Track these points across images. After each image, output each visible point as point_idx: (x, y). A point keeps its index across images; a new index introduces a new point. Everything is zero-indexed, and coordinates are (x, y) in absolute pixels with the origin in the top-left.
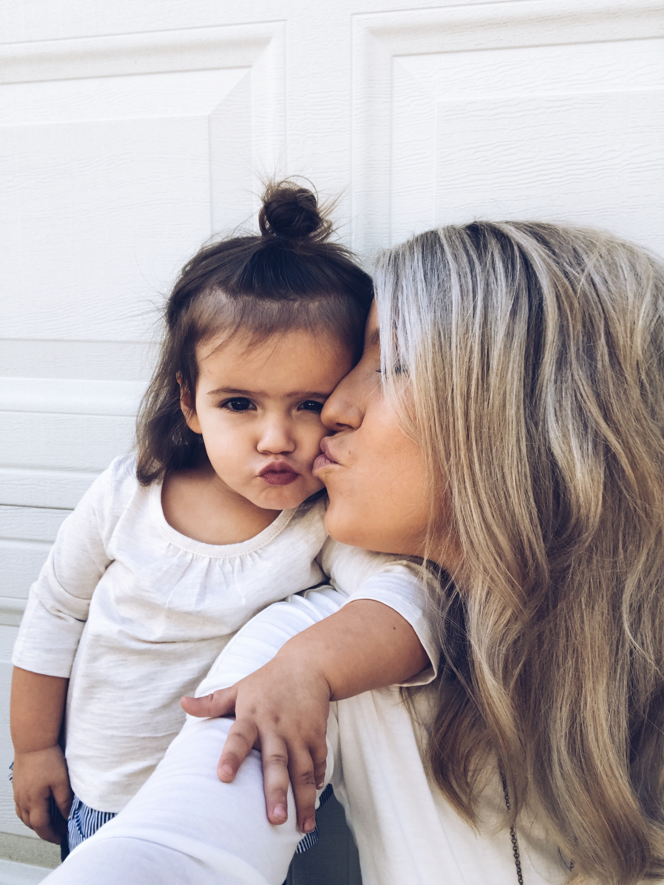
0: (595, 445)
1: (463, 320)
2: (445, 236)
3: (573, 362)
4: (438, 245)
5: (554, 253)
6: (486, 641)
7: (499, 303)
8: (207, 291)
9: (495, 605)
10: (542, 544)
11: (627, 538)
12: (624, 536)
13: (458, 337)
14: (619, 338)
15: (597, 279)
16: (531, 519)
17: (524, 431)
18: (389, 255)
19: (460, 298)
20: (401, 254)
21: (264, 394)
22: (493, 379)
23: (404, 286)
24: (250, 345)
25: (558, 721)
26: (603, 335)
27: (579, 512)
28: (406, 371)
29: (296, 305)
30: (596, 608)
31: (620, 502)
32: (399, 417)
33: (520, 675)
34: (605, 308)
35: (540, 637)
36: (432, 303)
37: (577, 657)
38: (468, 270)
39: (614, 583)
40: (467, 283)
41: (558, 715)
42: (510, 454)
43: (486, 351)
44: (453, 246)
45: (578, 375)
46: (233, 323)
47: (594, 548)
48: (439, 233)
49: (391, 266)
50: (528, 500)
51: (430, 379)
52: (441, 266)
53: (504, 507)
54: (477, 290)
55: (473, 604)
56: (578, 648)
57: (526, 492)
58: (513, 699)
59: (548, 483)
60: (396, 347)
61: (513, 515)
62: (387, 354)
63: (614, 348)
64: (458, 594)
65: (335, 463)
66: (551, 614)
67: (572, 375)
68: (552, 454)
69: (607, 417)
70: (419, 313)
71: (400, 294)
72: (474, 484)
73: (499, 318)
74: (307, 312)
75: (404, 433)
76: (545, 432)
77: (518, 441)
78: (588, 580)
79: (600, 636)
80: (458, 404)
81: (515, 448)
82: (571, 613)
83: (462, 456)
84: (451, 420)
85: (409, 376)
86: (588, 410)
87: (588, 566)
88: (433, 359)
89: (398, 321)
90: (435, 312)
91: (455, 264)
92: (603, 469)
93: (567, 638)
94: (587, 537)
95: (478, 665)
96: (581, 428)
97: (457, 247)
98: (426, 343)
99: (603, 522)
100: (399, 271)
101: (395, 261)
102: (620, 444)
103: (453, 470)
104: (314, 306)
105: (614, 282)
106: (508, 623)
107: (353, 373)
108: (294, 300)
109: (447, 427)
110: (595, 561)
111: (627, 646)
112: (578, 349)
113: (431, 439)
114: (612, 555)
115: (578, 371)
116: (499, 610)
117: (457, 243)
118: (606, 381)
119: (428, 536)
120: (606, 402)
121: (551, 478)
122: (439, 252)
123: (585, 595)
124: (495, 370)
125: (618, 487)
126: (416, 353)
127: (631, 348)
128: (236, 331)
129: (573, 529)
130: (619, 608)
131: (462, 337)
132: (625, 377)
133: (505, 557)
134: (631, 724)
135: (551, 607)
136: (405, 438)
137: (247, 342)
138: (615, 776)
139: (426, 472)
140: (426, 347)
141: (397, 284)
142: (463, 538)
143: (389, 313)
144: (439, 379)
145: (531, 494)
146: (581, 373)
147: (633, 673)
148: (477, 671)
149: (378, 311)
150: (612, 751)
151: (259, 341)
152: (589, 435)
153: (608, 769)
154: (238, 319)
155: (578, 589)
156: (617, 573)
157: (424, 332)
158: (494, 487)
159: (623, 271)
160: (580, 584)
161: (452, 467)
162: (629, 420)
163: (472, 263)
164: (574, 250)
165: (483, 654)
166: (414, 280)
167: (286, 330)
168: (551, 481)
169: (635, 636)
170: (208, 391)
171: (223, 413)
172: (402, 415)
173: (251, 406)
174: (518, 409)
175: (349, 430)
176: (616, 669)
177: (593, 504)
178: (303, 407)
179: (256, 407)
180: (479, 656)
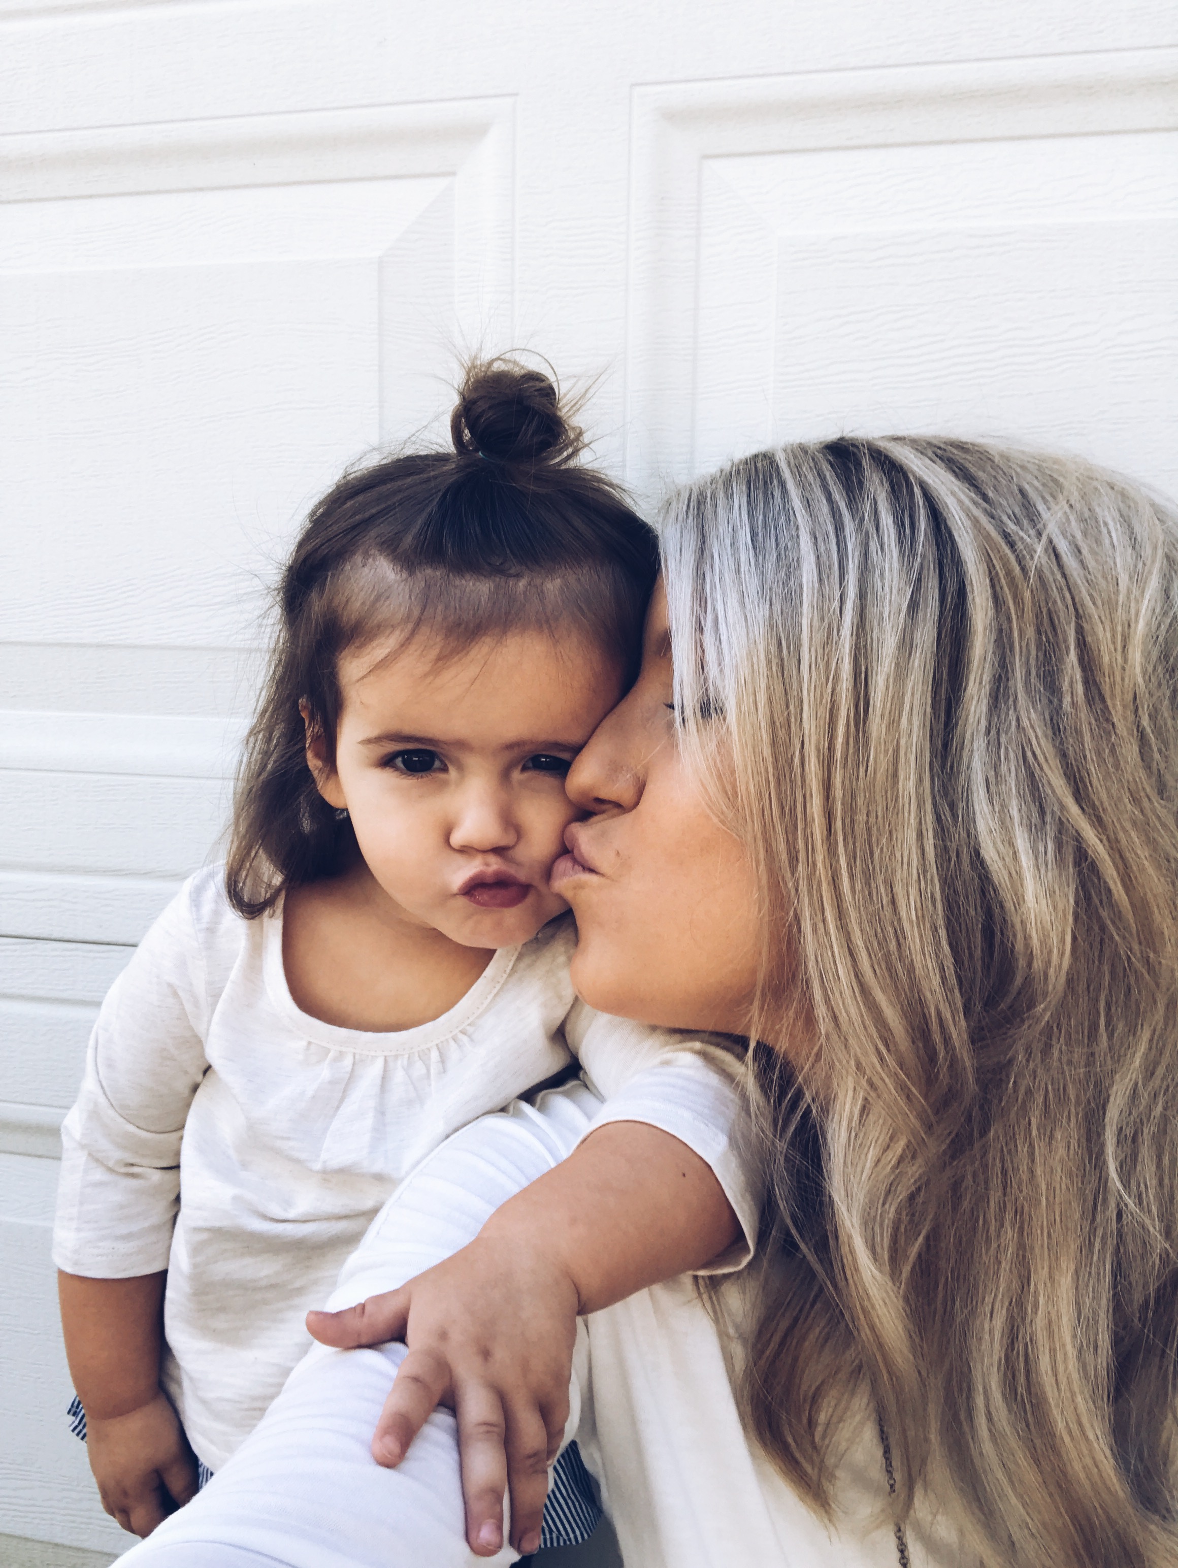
0: (1059, 846)
1: (822, 619)
2: (789, 465)
3: (1019, 696)
4: (775, 482)
5: (985, 497)
6: (860, 1196)
7: (887, 589)
8: (359, 559)
9: (876, 1132)
10: (963, 1023)
11: (1113, 1009)
12: (1108, 1006)
13: (813, 649)
14: (1102, 653)
15: (1063, 546)
16: (944, 979)
17: (930, 818)
18: (687, 496)
19: (816, 579)
20: (709, 495)
21: (462, 745)
22: (876, 726)
23: (716, 556)
24: (439, 658)
25: (987, 1337)
26: (1072, 648)
27: (1030, 965)
28: (721, 710)
29: (522, 583)
30: (1058, 1135)
31: (1101, 945)
32: (706, 789)
33: (919, 1255)
34: (1077, 600)
35: (956, 1186)
36: (767, 587)
37: (1022, 1223)
38: (831, 529)
39: (1090, 1093)
40: (828, 551)
41: (987, 1327)
42: (905, 860)
43: (863, 676)
44: (802, 485)
45: (1029, 719)
46: (407, 618)
47: (1055, 1029)
48: (778, 459)
49: (691, 517)
50: (938, 944)
51: (763, 724)
52: (782, 520)
53: (895, 956)
54: (847, 565)
55: (837, 1129)
56: (1023, 1207)
57: (935, 929)
58: (906, 1299)
59: (973, 913)
60: (702, 665)
61: (911, 970)
62: (685, 678)
63: (1092, 670)
64: (808, 1111)
65: (592, 871)
66: (977, 1145)
67: (1018, 720)
68: (982, 862)
69: (1080, 793)
70: (743, 604)
71: (707, 568)
72: (841, 914)
73: (886, 615)
74: (541, 594)
75: (715, 820)
76: (970, 819)
77: (920, 835)
78: (1043, 1085)
79: (1064, 1186)
80: (813, 768)
81: (914, 850)
82: (1012, 1146)
83: (820, 865)
84: (800, 799)
85: (725, 719)
86: (1045, 781)
87: (1043, 1061)
88: (768, 688)
89: (705, 618)
90: (771, 605)
91: (807, 517)
92: (1073, 887)
93: (1005, 1188)
94: (1044, 1010)
95: (846, 1240)
96: (1035, 815)
97: (810, 485)
98: (755, 660)
99: (1070, 982)
100: (706, 528)
101: (698, 509)
102: (1104, 845)
103: (803, 887)
104: (553, 586)
105: (1093, 552)
106: (899, 1163)
107: (623, 706)
108: (518, 576)
109: (793, 809)
110: (1056, 1053)
111: (1112, 1204)
112: (1028, 673)
113: (764, 832)
114: (1086, 1041)
115: (1028, 712)
116: (884, 1138)
117: (810, 477)
118: (1078, 732)
119: (756, 1003)
120: (1078, 768)
121: (978, 901)
122: (777, 493)
123: (1037, 1113)
124: (878, 712)
125: (1099, 918)
126: (737, 678)
127: (1124, 669)
128: (413, 633)
129: (1019, 993)
130: (1099, 1135)
131: (820, 651)
132: (1113, 724)
133: (895, 1044)
134: (1117, 1341)
135: (976, 1134)
136: (718, 829)
137: (434, 653)
138: (1087, 1439)
139: (754, 891)
140: (756, 666)
141: (702, 550)
142: (821, 1011)
143: (689, 604)
144: (778, 724)
145: (943, 933)
146: (1033, 716)
147: (1122, 1250)
148: (845, 1250)
149: (669, 598)
150: (1082, 1393)
151: (455, 652)
152: (1048, 827)
153: (1074, 1427)
154: (416, 612)
155: (1024, 1102)
156: (1096, 1074)
157: (752, 641)
158: (875, 918)
159: (1109, 533)
160: (1029, 1092)
161: (801, 882)
162: (1120, 799)
163: (837, 517)
164: (1022, 492)
165: (854, 1220)
166: (733, 544)
167: (505, 631)
168: (979, 908)
169: (1126, 1185)
170: (360, 739)
171: (388, 777)
172: (713, 788)
173: (437, 764)
174: (920, 780)
175: (616, 811)
176: (1091, 1245)
177: (1055, 951)
178: (531, 765)
179: (446, 765)
180: (848, 1223)
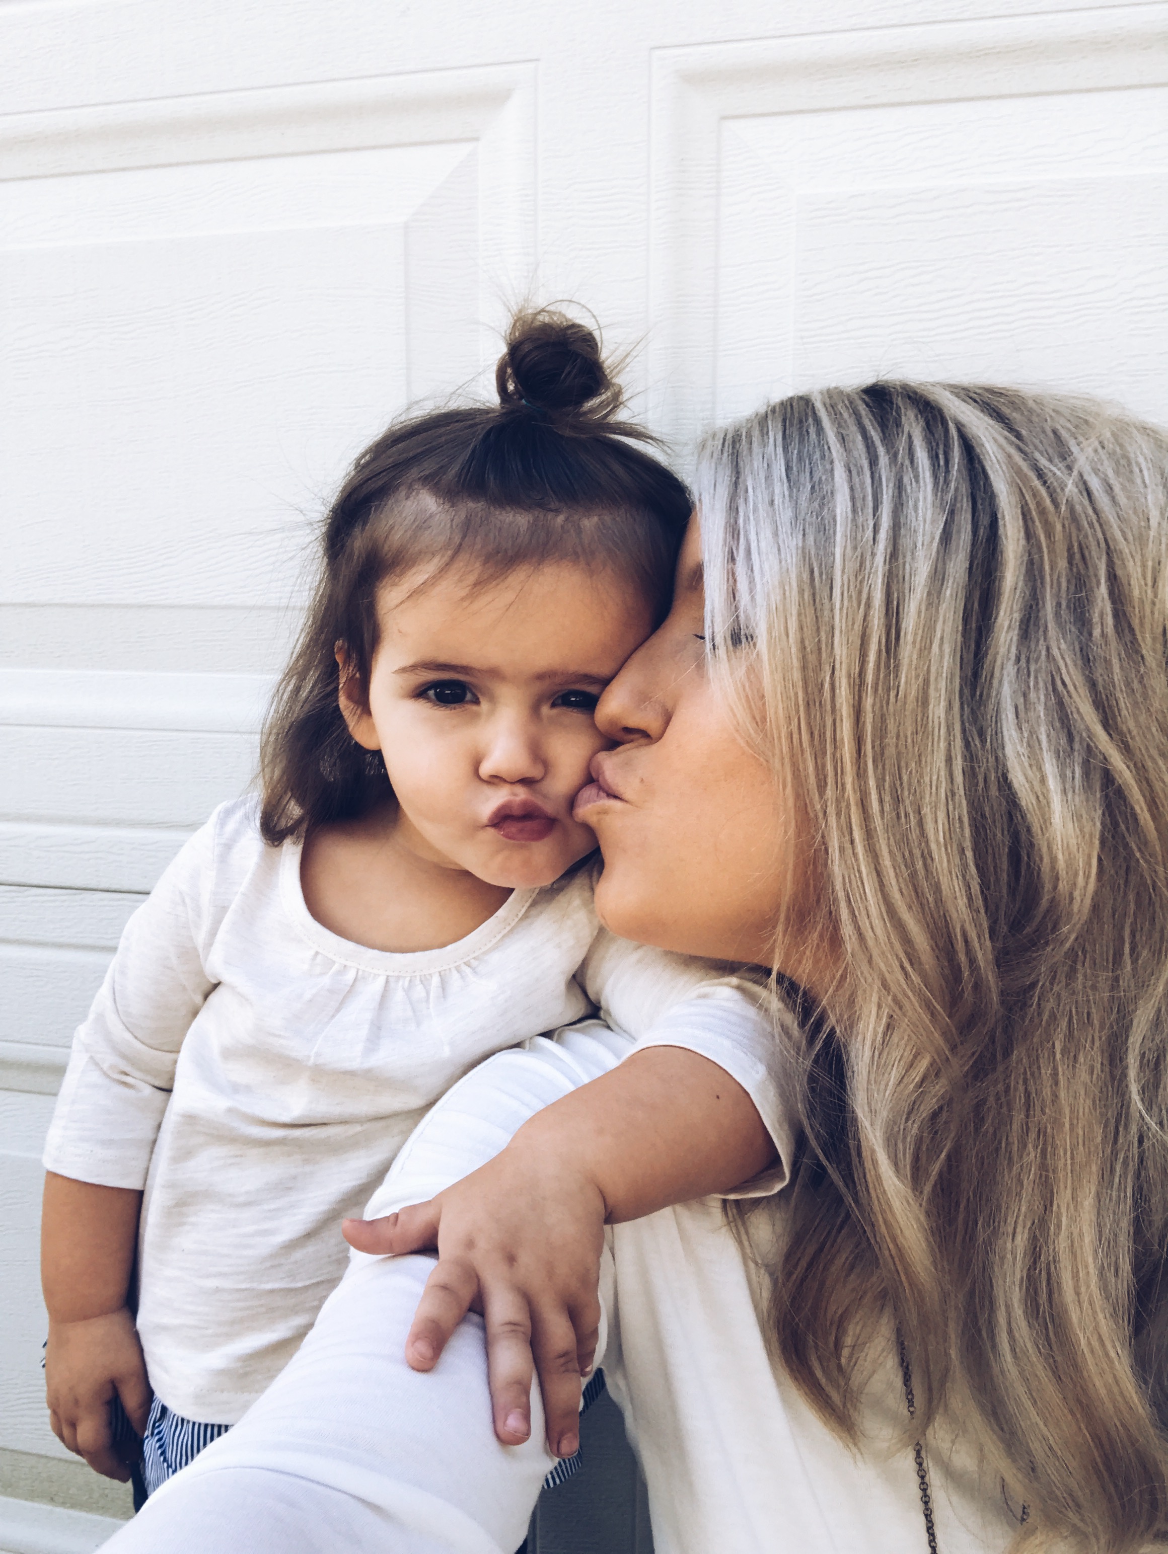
0: (1086, 774)
1: (855, 548)
2: (825, 405)
3: (1049, 625)
4: (810, 420)
5: (1019, 436)
6: (884, 1114)
7: (920, 519)
8: (403, 493)
9: (899, 1052)
10: (988, 943)
11: (1138, 937)
12: (1133, 934)
13: (845, 577)
14: (1132, 587)
15: (1095, 484)
16: (970, 898)
17: (958, 743)
18: (722, 436)
19: (849, 510)
20: (744, 434)
21: (495, 673)
22: (907, 652)
23: (750, 490)
24: (476, 584)
25: (1009, 1256)
26: (1103, 581)
27: (1055, 887)
28: (750, 638)
29: (560, 519)
30: (1081, 1059)
31: (1127, 874)
32: (735, 715)
33: (940, 1174)
34: (1108, 536)
35: (979, 1107)
36: (800, 518)
37: (1045, 1144)
38: (865, 464)
39: (1114, 1016)
40: (862, 484)
41: (1009, 1245)
42: (934, 783)
43: (895, 603)
44: (837, 422)
45: (1059, 649)
46: (446, 547)
47: (1080, 953)
48: (813, 399)
49: (726, 454)
50: (965, 866)
51: (794, 650)
52: (817, 456)
53: (921, 872)
54: (882, 497)
55: (861, 1048)
56: (1046, 1128)
57: (962, 851)
58: (928, 1214)
59: (1000, 837)
60: (733, 594)
61: (937, 888)
62: (717, 605)
63: (1122, 603)
64: (833, 1031)
65: (616, 797)
66: (1000, 1068)
67: (1048, 649)
68: (1010, 786)
69: (1109, 722)
70: (776, 534)
71: (741, 501)
72: (869, 834)
73: (919, 545)
74: (579, 531)
75: (743, 744)
76: (998, 747)
77: (949, 760)
78: (1068, 1008)
79: (1087, 1110)
80: (843, 693)
81: (942, 773)
82: (1035, 1067)
83: (849, 787)
84: (829, 722)
85: (755, 645)
86: (1074, 710)
87: (1067, 985)
88: (799, 614)
89: (737, 549)
90: (804, 535)
91: (842, 450)
92: (1100, 812)
93: (1028, 1110)
94: (1069, 932)
95: (869, 1153)
96: (1063, 741)
97: (846, 422)
98: (787, 588)
99: (1096, 908)
100: (741, 464)
101: (733, 448)
102: (1131, 771)
103: (831, 810)
104: (589, 523)
105: (1124, 488)
106: (923, 1081)
107: (654, 640)
108: (557, 511)
109: (822, 735)
110: (1080, 977)
111: (1134, 1129)
112: (1059, 605)
113: (792, 755)
114: (1110, 965)
115: (1058, 640)
116: (908, 1056)
117: (846, 415)
118: (1107, 662)
119: (780, 928)
120: (1107, 696)
121: (1006, 827)
122: (812, 430)
123: (1061, 1036)
124: (910, 638)
125: (1126, 846)
126: (768, 605)
127: (1154, 603)
128: (453, 558)
129: (1044, 917)
130: (1121, 1060)
131: (852, 579)
132: (1142, 657)
133: (920, 963)
134: (1137, 1265)
135: (999, 1057)
136: (745, 753)
137: (472, 578)
138: (1108, 1357)
139: (781, 814)
140: (787, 593)
141: (736, 484)
142: (847, 930)
143: (721, 535)
144: (808, 650)
145: (969, 854)
146: (1063, 646)
147: (1143, 1175)
148: (868, 1165)
149: (702, 531)
150: (1103, 1312)
151: (492, 577)
152: (1076, 754)
153: (1095, 1344)
154: (457, 540)
155: (1048, 1024)
156: (1120, 998)
157: (784, 569)
158: (903, 840)
159: (1141, 471)
160: (1053, 1017)
161: (829, 804)
162: (1149, 728)
163: (872, 450)
164: (1055, 432)
165: (878, 1134)
166: (767, 478)
167: (540, 562)
168: (1006, 832)
169: (1149, 1109)
170: (396, 668)
171: (422, 709)
172: (742, 715)
173: (469, 696)
174: (950, 707)
175: (643, 741)
176: (1112, 1170)
177: (1081, 873)
178: (560, 701)
179: (478, 699)
180: (871, 1136)
